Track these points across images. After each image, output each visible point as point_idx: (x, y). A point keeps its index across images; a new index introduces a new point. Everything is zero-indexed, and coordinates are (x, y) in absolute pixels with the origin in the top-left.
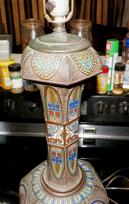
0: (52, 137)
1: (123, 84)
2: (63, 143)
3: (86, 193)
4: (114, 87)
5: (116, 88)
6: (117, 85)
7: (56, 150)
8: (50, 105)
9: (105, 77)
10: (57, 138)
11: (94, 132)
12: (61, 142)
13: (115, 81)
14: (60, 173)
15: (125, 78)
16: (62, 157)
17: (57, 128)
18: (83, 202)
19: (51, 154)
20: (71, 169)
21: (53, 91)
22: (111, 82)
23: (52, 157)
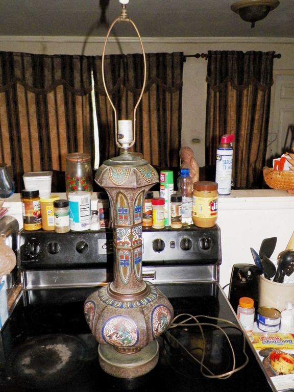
0: (120, 241)
1: (181, 216)
2: (130, 245)
3: (151, 298)
4: (172, 221)
5: (174, 222)
6: (175, 218)
7: (124, 253)
8: (120, 210)
10: (125, 241)
11: (153, 277)
12: (128, 244)
13: (173, 213)
14: (127, 277)
15: (182, 210)
16: (129, 260)
17: (125, 231)
18: (149, 304)
19: (119, 258)
20: (137, 273)
21: (123, 197)
22: (168, 216)
23: (120, 261)
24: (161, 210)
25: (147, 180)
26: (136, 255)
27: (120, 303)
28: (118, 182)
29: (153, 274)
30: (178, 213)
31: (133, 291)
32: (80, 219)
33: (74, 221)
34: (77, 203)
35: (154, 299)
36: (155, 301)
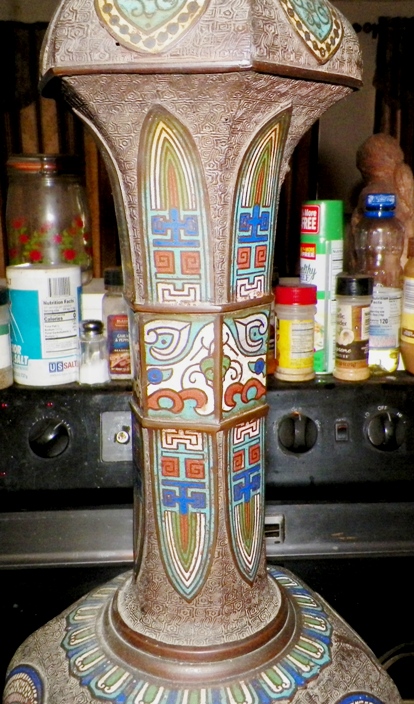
0: (163, 385)
1: (367, 342)
2: (210, 407)
3: (308, 661)
4: (339, 357)
5: (345, 359)
6: (347, 347)
7: (182, 447)
8: (158, 225)
9: (305, 318)
10: (187, 385)
11: (277, 534)
12: (201, 400)
13: (343, 332)
14: (196, 563)
15: (372, 324)
16: (206, 480)
17: (185, 333)
18: (301, 694)
19: (158, 470)
20: (242, 545)
21: (177, 144)
22: (326, 341)
23: (162, 487)
24: (304, 322)
25: (310, 43)
26: (239, 455)
27: (161, 689)
28: (146, 33)
29: (276, 526)
30: (358, 333)
31: (221, 628)
32: (45, 345)
33: (23, 353)
34: (34, 294)
35: (323, 667)
36: (326, 674)
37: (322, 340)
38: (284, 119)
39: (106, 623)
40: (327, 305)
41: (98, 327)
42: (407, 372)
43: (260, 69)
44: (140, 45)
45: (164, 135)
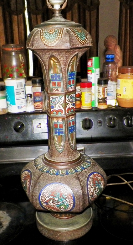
0: (54, 109)
1: (107, 98)
2: (64, 113)
3: (85, 165)
4: (99, 102)
5: (100, 103)
6: (101, 99)
7: (58, 122)
8: (52, 77)
9: (89, 91)
10: (59, 109)
12: (62, 112)
13: (100, 95)
14: (62, 145)
15: (108, 92)
16: (63, 128)
17: (58, 98)
18: (83, 171)
19: (53, 126)
20: (71, 142)
21: (56, 61)
22: (95, 98)
23: (54, 130)
24: (89, 92)
25: (81, 42)
26: (70, 123)
27: (56, 170)
28: (50, 43)
29: (82, 150)
30: (104, 95)
31: (67, 159)
32: (16, 101)
33: (10, 103)
34: (13, 87)
35: (88, 167)
36: (89, 168)
37: (94, 97)
38: (77, 55)
39: (43, 160)
40: (95, 88)
41: (31, 96)
42: (119, 106)
43: (71, 49)
44: (49, 45)
45: (53, 60)
